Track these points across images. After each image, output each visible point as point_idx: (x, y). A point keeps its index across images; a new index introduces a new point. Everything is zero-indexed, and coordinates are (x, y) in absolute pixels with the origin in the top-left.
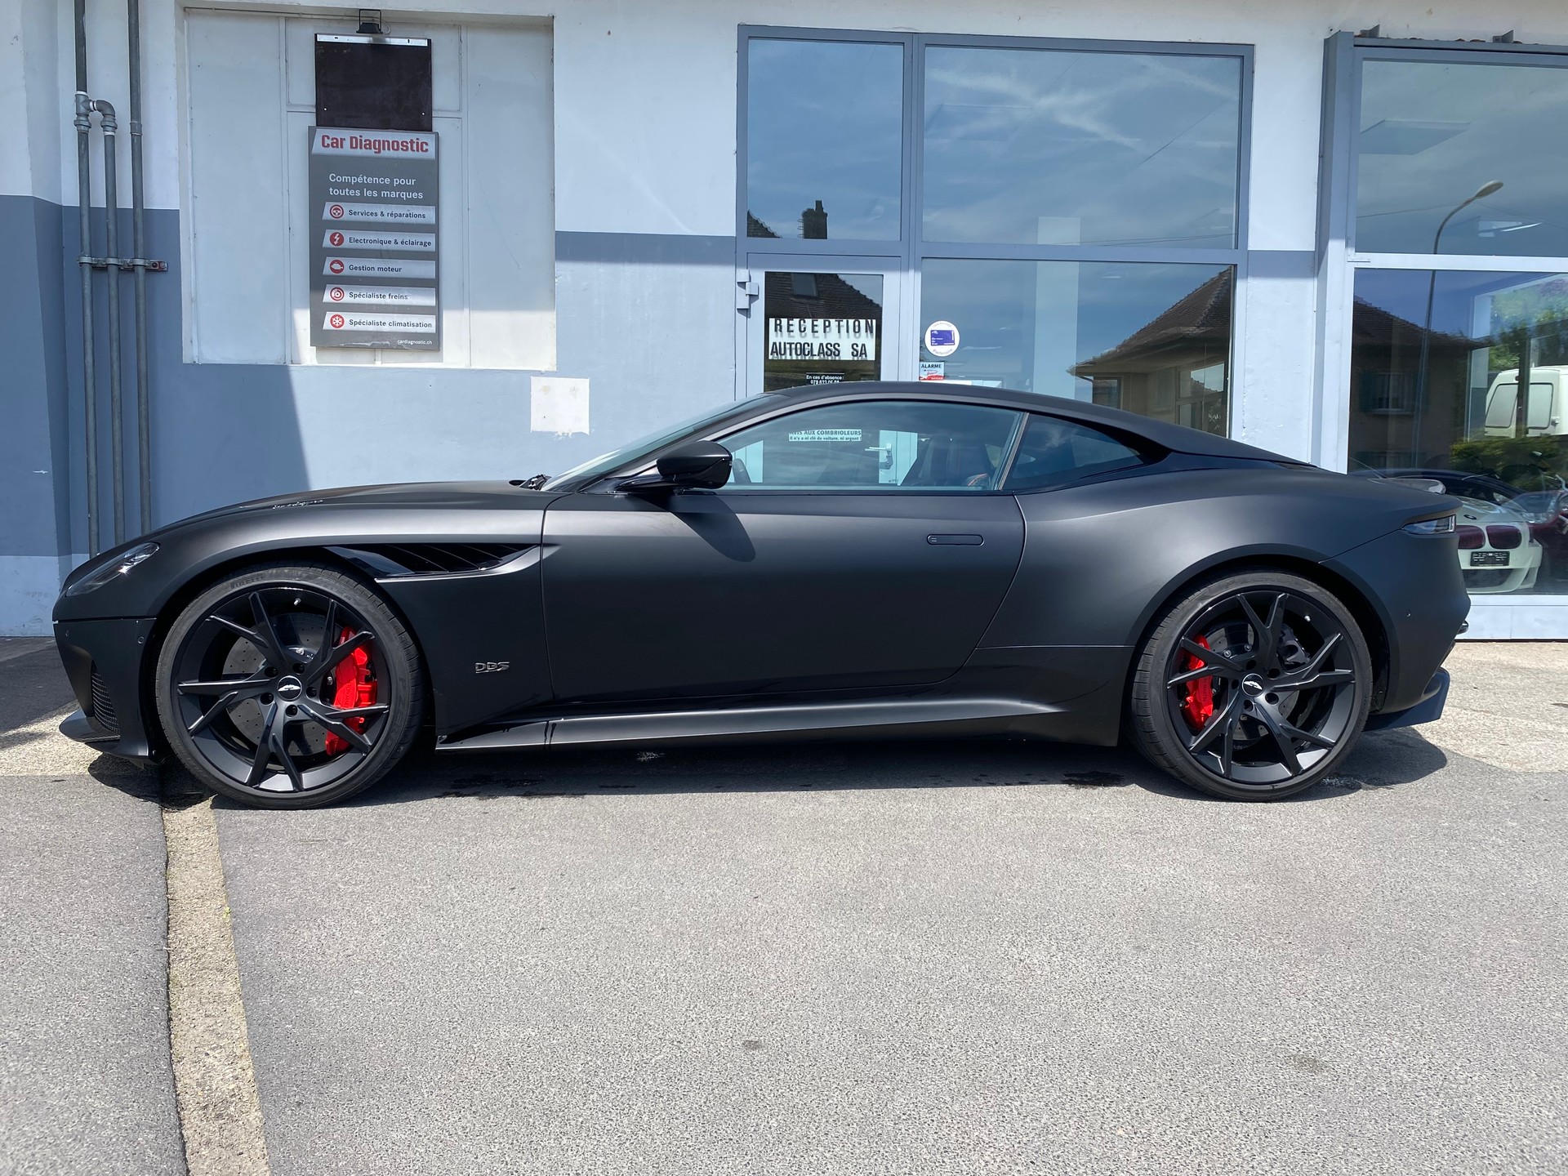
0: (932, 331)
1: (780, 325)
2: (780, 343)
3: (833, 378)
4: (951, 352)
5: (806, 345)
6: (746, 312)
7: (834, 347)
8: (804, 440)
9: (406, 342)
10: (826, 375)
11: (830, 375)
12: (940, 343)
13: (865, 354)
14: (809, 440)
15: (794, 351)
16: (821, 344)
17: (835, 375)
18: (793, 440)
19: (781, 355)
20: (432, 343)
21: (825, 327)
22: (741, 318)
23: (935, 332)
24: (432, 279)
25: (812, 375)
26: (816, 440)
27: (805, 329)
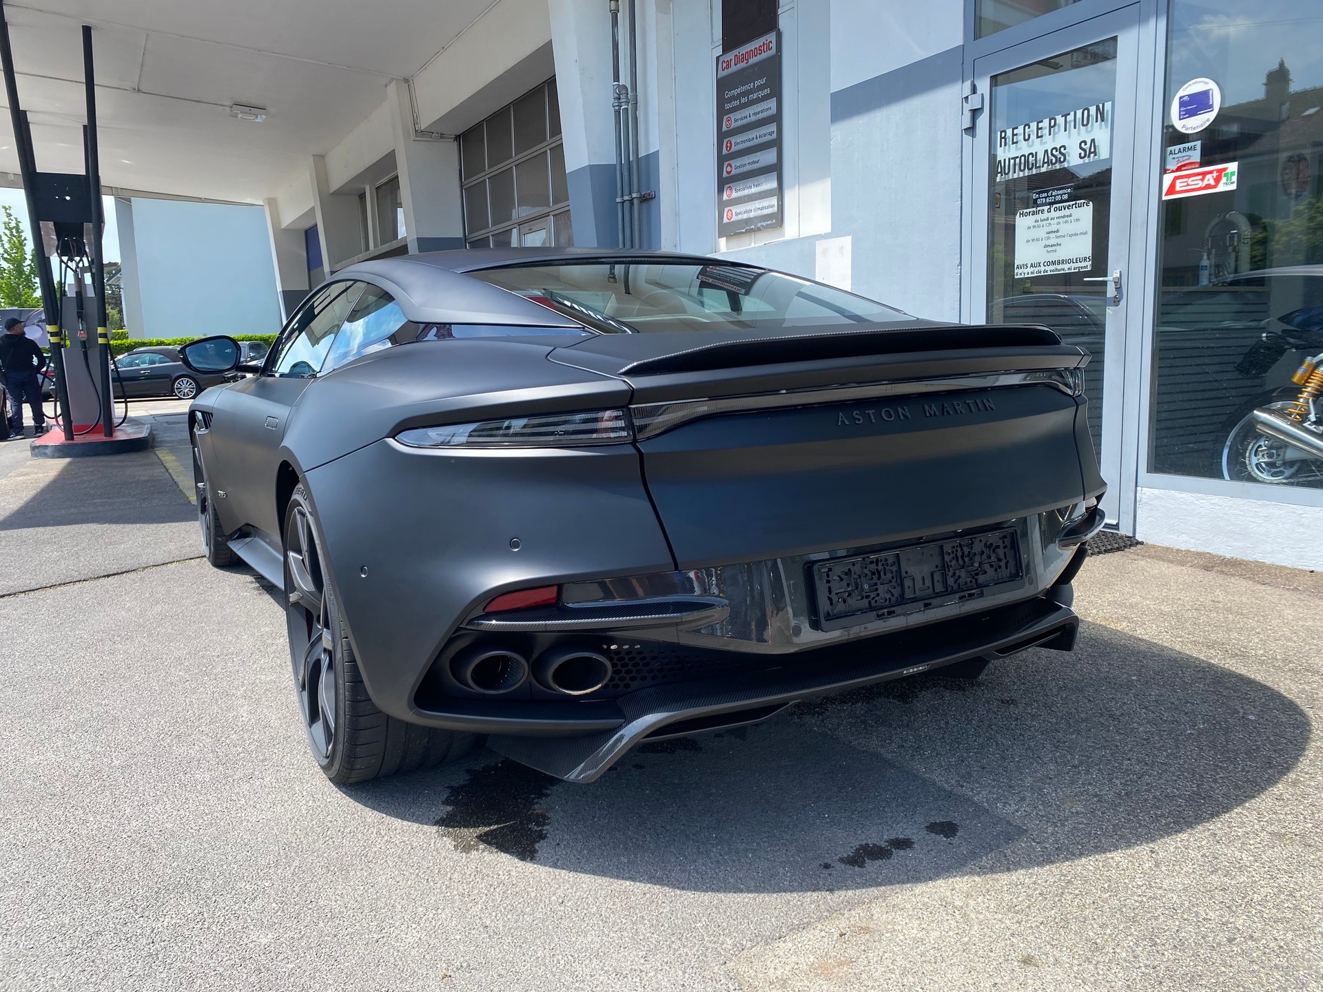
0: (1181, 98)
1: (1005, 138)
2: (1005, 160)
3: (1061, 192)
4: (1208, 123)
5: (1031, 156)
6: (971, 130)
7: (1061, 153)
8: (1030, 275)
9: (762, 223)
10: (1053, 190)
11: (1058, 190)
12: (1192, 113)
13: (1095, 153)
14: (1035, 275)
15: (1017, 167)
16: (1046, 151)
17: (1062, 189)
18: (1019, 277)
19: (1005, 174)
20: (777, 220)
21: (1050, 127)
22: (967, 138)
23: (1185, 99)
24: (775, 164)
25: (1039, 193)
26: (1042, 274)
27: (1029, 135)
